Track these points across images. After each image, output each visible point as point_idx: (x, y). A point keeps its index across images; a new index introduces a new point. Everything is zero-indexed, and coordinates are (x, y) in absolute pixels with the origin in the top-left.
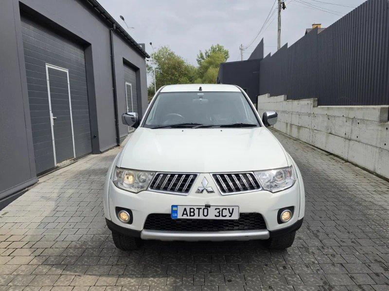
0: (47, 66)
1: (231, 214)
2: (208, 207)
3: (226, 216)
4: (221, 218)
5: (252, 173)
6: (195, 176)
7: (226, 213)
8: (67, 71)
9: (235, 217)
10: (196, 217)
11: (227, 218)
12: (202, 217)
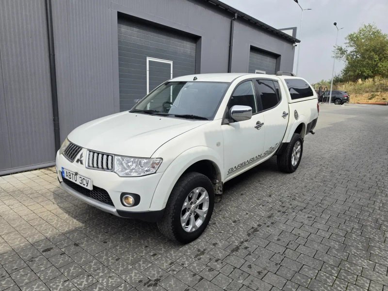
0: (148, 59)
1: (87, 184)
2: (76, 174)
3: (84, 185)
4: (82, 185)
5: (113, 155)
6: (81, 149)
7: (85, 182)
8: (171, 63)
9: (90, 188)
10: (71, 180)
11: (85, 187)
12: (74, 181)
